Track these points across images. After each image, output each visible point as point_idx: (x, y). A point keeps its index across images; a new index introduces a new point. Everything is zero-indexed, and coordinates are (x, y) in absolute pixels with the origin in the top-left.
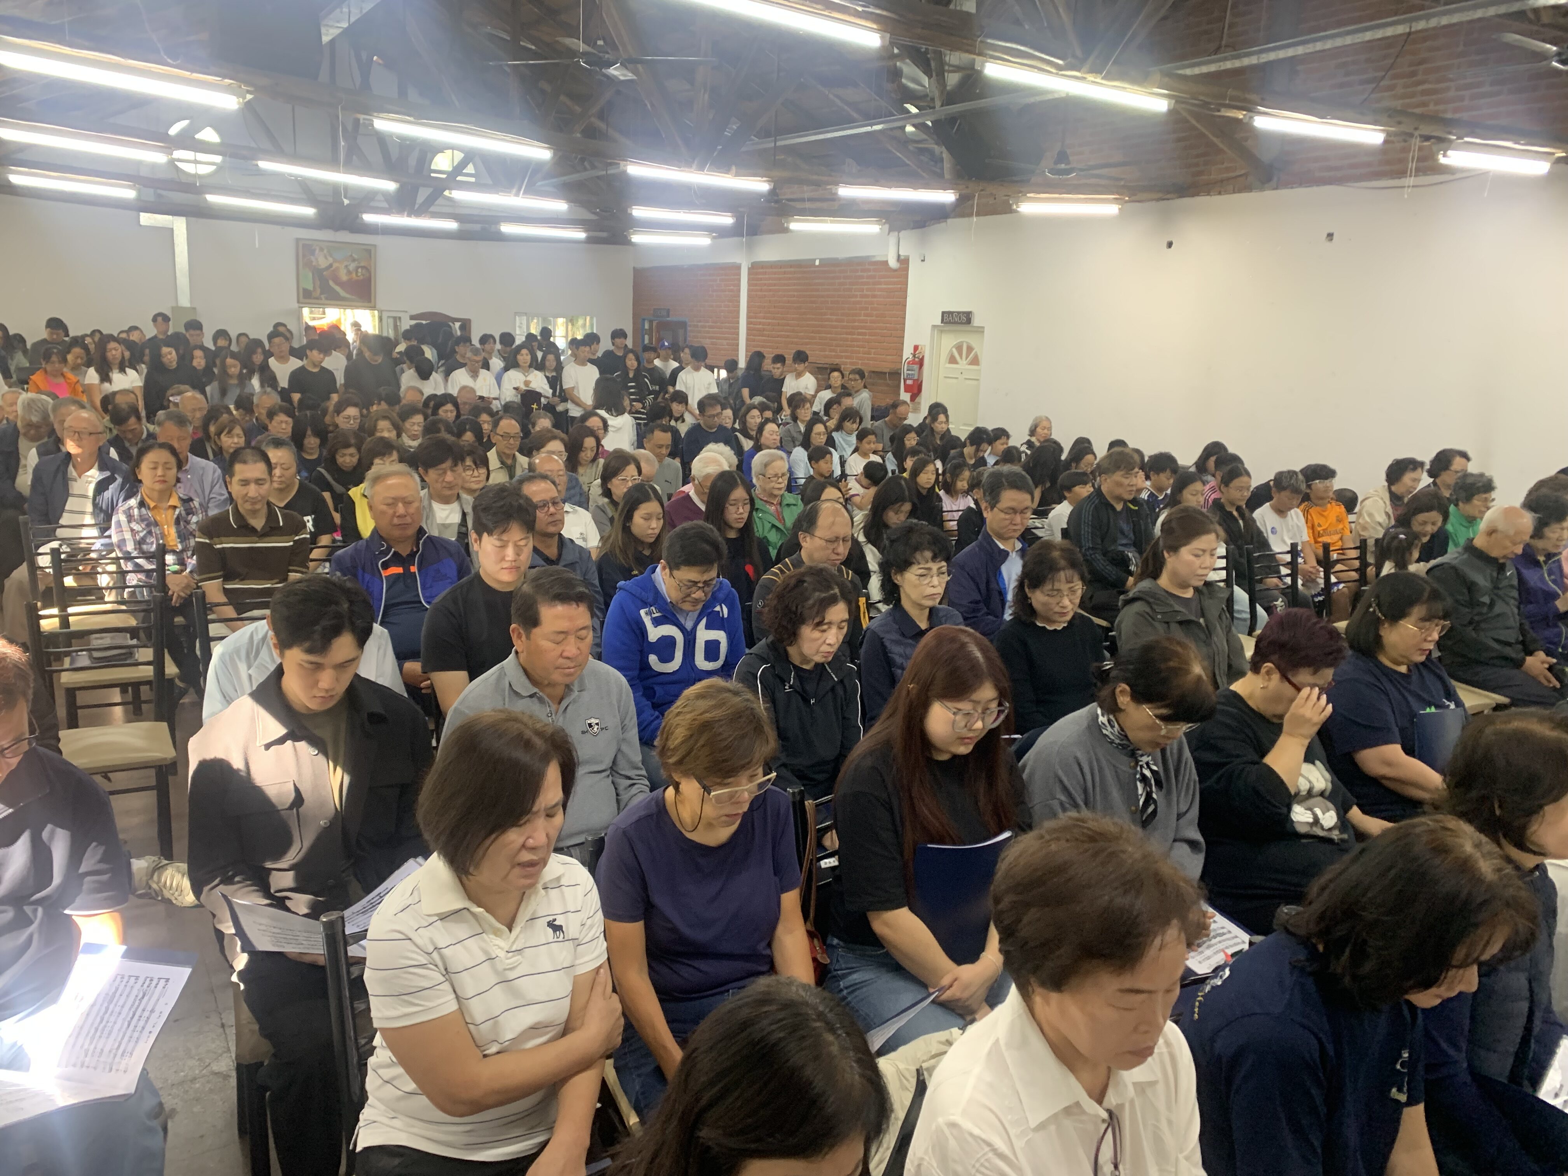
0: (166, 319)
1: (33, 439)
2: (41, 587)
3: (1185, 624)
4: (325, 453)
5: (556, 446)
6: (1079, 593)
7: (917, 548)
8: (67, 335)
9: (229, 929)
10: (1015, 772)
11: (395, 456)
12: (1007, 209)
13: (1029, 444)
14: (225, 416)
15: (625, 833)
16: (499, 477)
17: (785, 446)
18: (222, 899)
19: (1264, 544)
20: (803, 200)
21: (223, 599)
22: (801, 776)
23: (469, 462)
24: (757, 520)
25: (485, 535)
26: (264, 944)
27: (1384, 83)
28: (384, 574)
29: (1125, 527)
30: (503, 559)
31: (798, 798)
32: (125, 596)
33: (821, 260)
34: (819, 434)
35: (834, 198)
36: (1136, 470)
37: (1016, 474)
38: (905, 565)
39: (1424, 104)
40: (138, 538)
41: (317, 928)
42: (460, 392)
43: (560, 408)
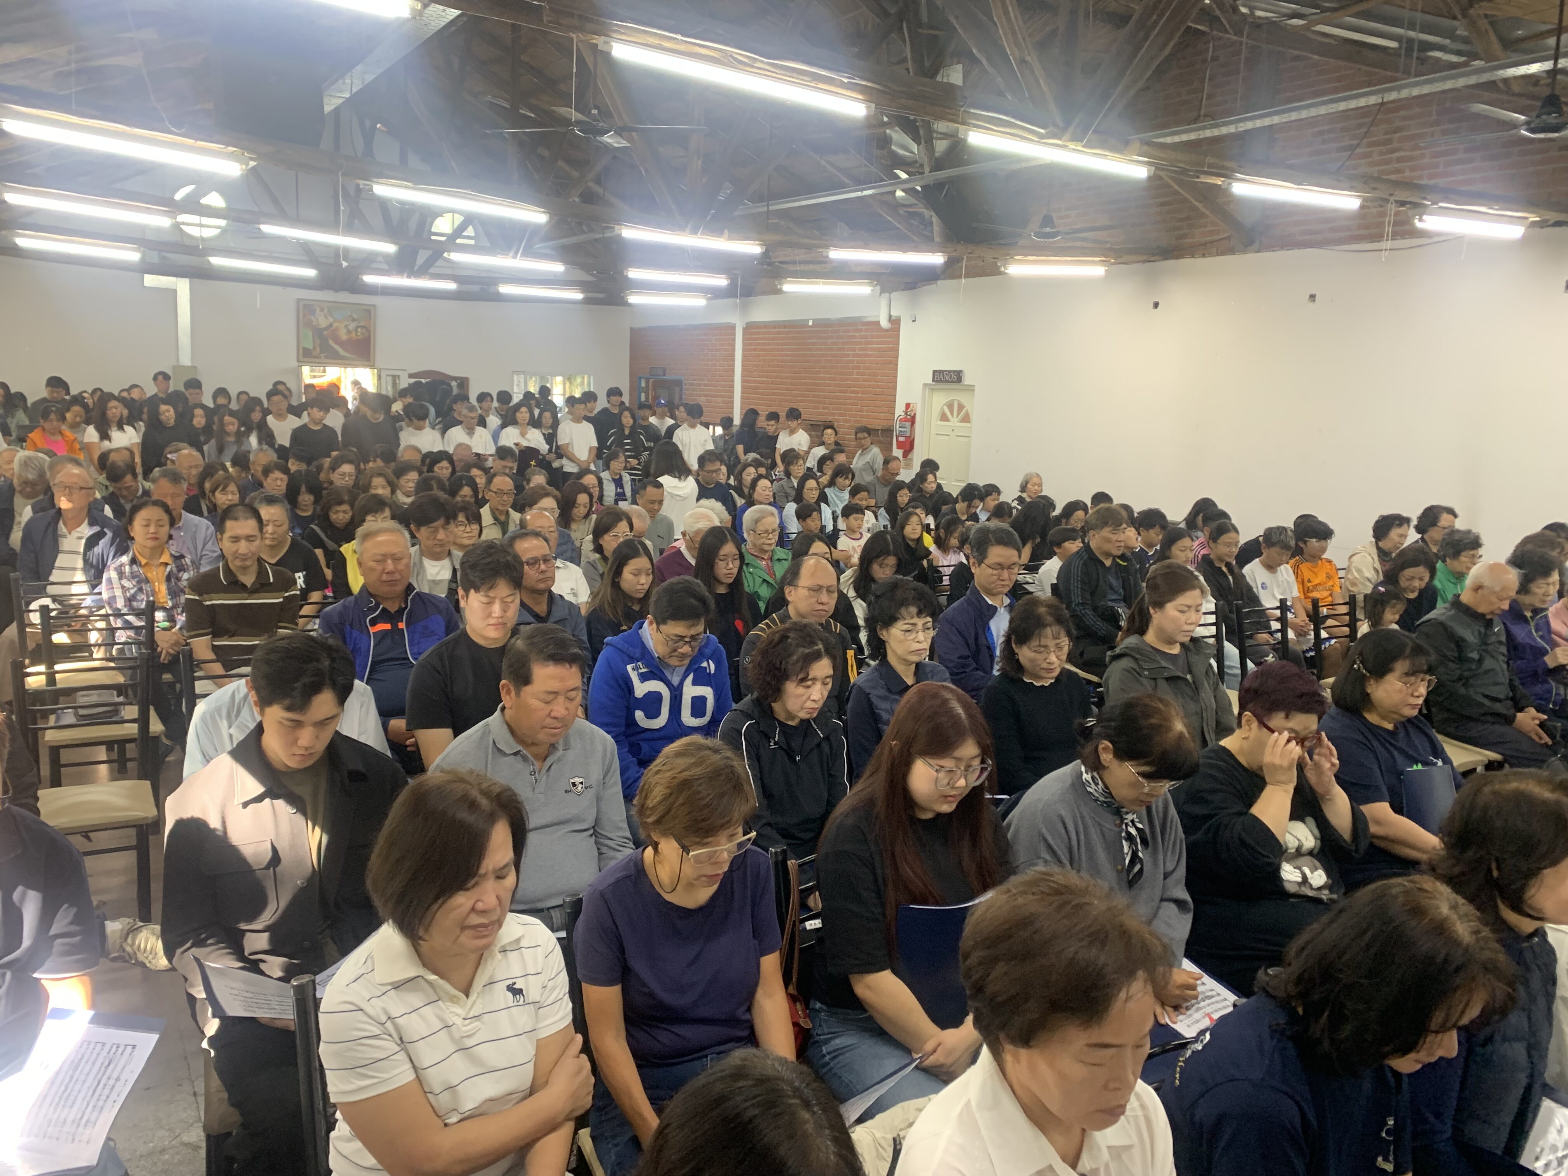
0: (166, 377)
1: (28, 497)
2: (31, 645)
3: (1172, 680)
4: (318, 509)
5: (549, 503)
6: (1066, 649)
7: (904, 603)
8: (68, 393)
9: (200, 994)
10: (999, 832)
11: (387, 512)
12: (994, 271)
13: (1020, 500)
14: (221, 472)
15: (602, 895)
16: (491, 533)
17: (777, 503)
18: (195, 964)
19: (1254, 600)
20: (794, 263)
21: (212, 656)
22: (785, 834)
23: (461, 517)
24: (748, 575)
25: (472, 591)
26: (234, 1009)
27: (1358, 150)
28: (372, 630)
29: (1114, 582)
30: (489, 615)
31: (780, 858)
32: (114, 653)
33: (814, 320)
34: (811, 489)
35: (826, 260)
36: (1124, 526)
37: (1002, 530)
38: (890, 620)
39: (1398, 171)
40: (128, 595)
41: (288, 991)
42: (455, 449)
43: (556, 465)
